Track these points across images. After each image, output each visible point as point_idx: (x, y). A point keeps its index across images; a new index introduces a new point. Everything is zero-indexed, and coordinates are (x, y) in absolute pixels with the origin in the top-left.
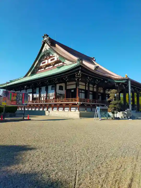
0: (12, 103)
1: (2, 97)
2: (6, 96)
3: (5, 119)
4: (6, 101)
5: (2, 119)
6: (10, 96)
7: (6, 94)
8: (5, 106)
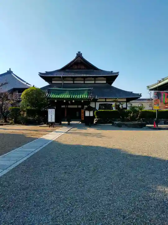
0: (166, 106)
1: (154, 100)
2: (158, 98)
3: (158, 126)
4: (158, 104)
5: (155, 126)
6: (163, 97)
7: (158, 95)
8: (158, 110)
